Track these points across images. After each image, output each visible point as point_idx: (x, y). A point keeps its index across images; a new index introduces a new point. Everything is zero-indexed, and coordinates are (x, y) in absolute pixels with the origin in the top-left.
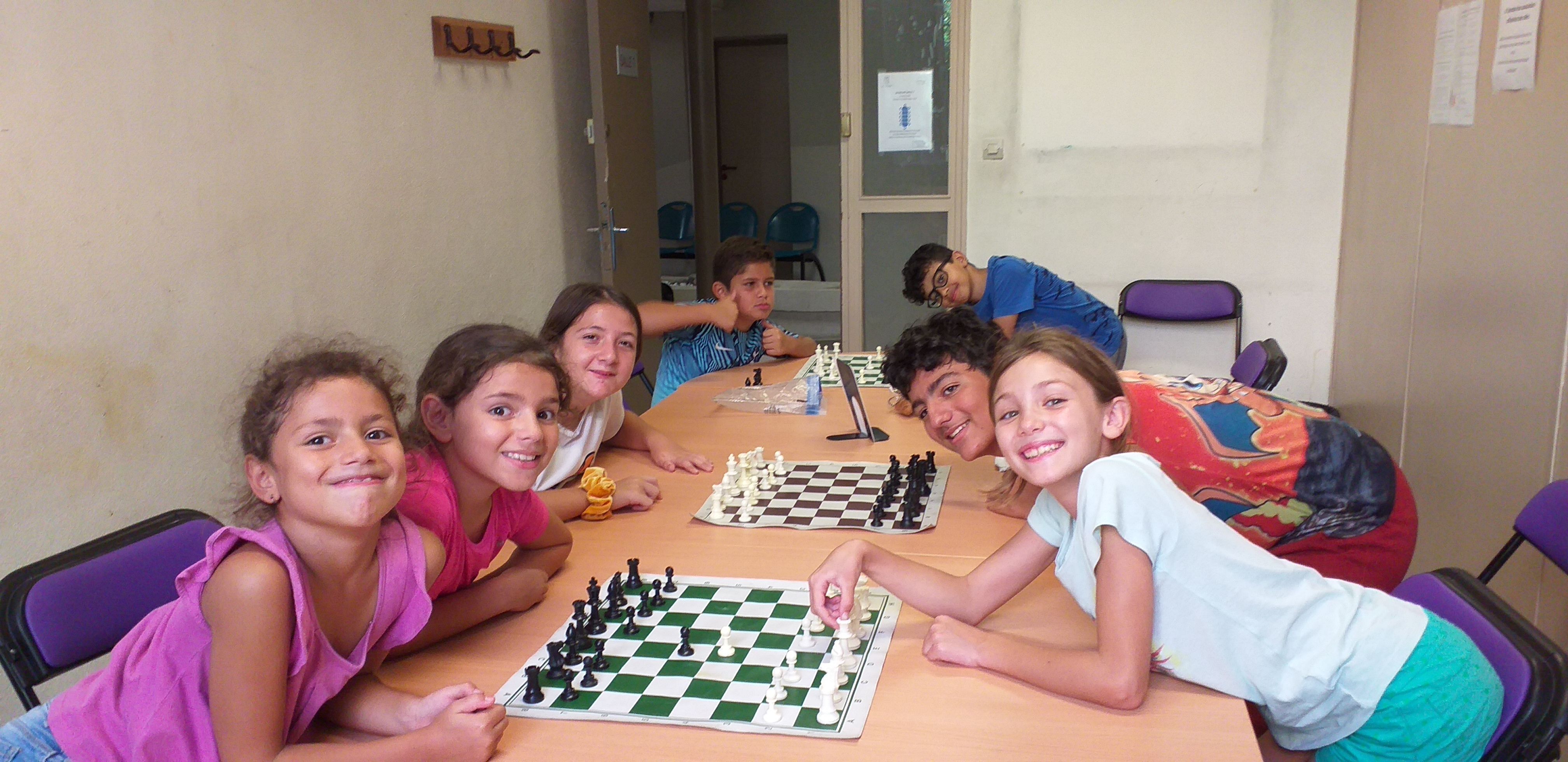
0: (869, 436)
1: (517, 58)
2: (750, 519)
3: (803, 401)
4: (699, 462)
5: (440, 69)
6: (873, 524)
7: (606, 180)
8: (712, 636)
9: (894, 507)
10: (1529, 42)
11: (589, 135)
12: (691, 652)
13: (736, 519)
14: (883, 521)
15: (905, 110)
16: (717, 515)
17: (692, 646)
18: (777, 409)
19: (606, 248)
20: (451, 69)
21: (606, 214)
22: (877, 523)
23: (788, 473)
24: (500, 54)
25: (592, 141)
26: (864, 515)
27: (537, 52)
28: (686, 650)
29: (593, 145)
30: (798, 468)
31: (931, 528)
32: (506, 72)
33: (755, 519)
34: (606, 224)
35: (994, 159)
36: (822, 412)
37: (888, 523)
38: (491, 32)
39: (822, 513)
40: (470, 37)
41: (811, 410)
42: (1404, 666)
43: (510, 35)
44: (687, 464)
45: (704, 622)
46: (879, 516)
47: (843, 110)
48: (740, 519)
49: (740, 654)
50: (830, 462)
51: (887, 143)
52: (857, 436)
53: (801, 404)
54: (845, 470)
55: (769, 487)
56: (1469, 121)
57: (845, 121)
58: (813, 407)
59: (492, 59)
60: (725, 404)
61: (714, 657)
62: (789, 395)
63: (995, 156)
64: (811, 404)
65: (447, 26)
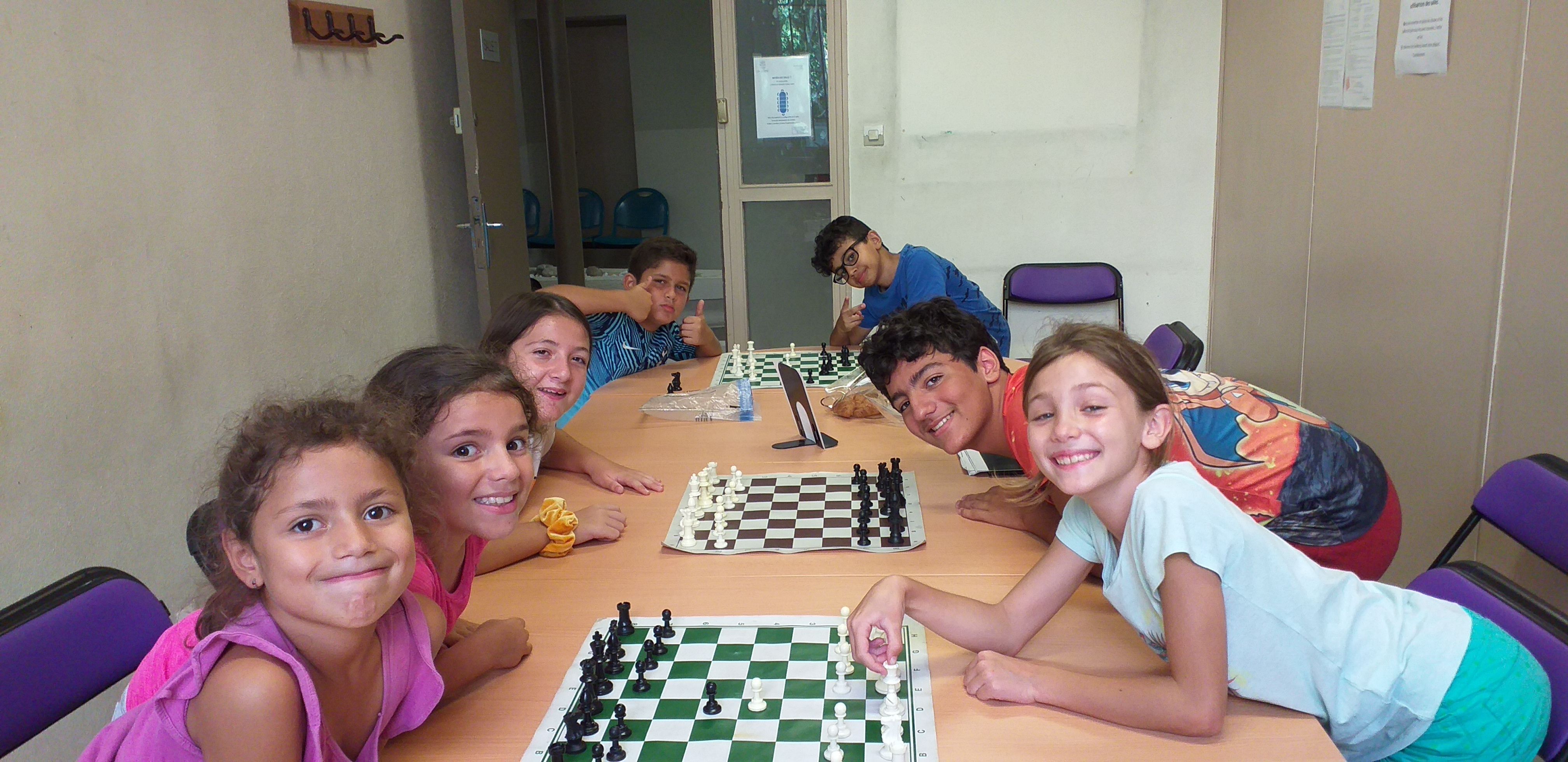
0: (818, 442)
1: (378, 43)
2: (726, 544)
3: (735, 407)
4: (648, 482)
5: (299, 55)
6: (860, 543)
7: (477, 172)
8: (734, 688)
9: (874, 523)
10: (1439, 27)
11: (456, 125)
12: (718, 709)
13: (711, 545)
14: (869, 538)
15: (783, 95)
16: (689, 543)
17: (719, 701)
18: (709, 417)
19: (479, 245)
20: (310, 57)
21: (477, 209)
22: (863, 541)
23: (747, 489)
24: (362, 41)
25: (459, 131)
26: (844, 533)
27: (401, 37)
28: (712, 707)
29: (460, 135)
30: (755, 482)
31: (924, 544)
32: (365, 59)
33: (731, 544)
34: (478, 220)
35: (876, 145)
36: (757, 418)
37: (875, 541)
38: (351, 16)
39: (801, 533)
40: (330, 22)
41: (745, 416)
42: (1458, 672)
43: (370, 20)
44: (637, 484)
45: (720, 671)
46: (864, 534)
47: (719, 96)
48: (716, 545)
49: (773, 709)
50: (787, 474)
51: (766, 129)
52: (802, 443)
53: (735, 411)
54: (806, 481)
55: (734, 506)
56: (1369, 104)
57: (721, 106)
58: (748, 413)
59: (353, 45)
60: (650, 414)
61: (746, 713)
62: (721, 401)
63: (875, 142)
64: (745, 410)
65: (305, 10)
